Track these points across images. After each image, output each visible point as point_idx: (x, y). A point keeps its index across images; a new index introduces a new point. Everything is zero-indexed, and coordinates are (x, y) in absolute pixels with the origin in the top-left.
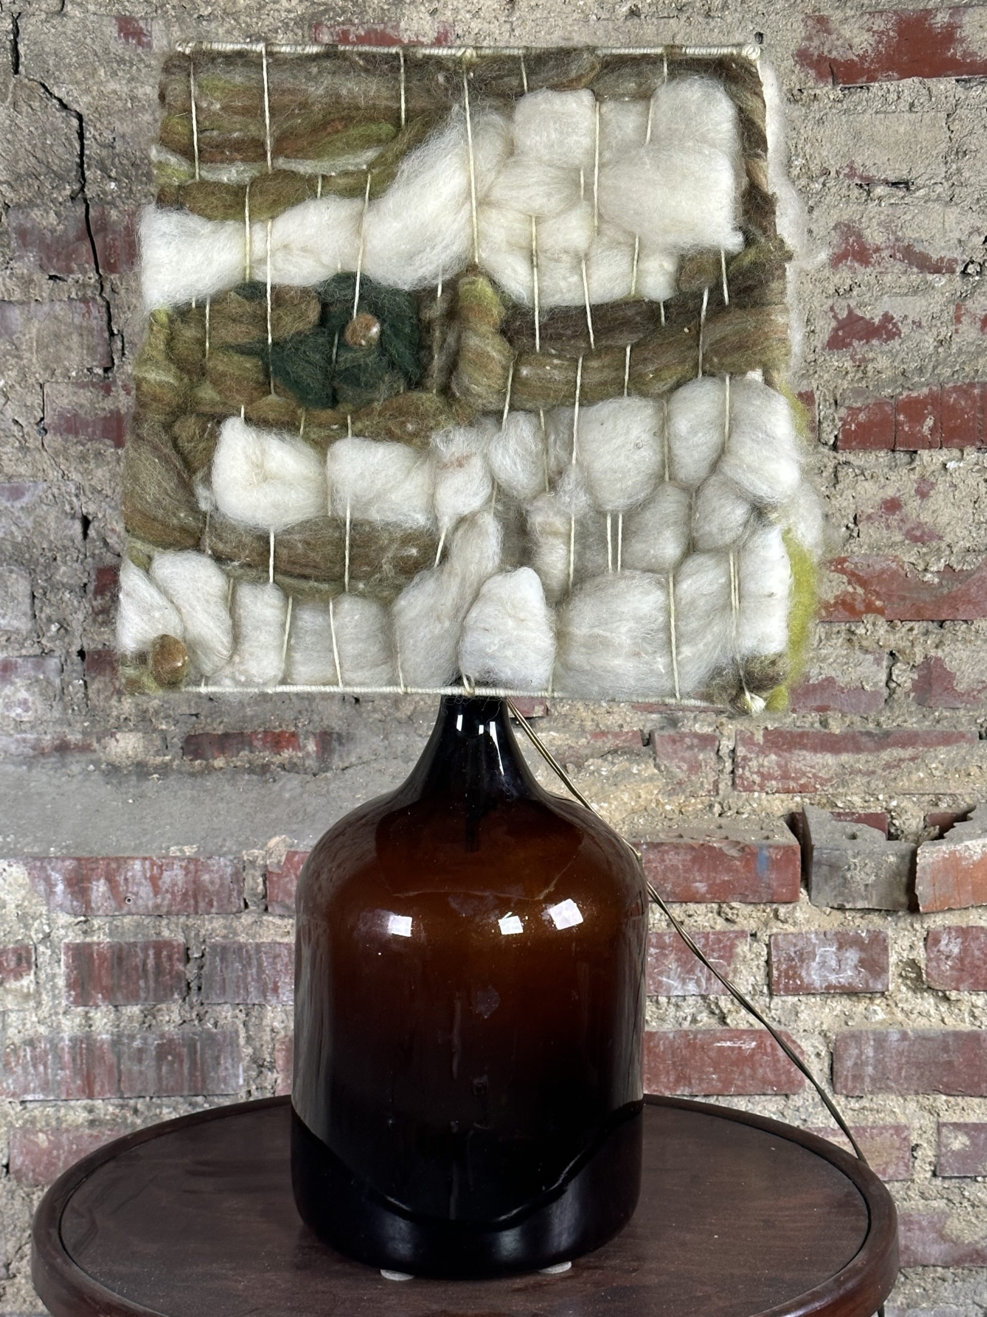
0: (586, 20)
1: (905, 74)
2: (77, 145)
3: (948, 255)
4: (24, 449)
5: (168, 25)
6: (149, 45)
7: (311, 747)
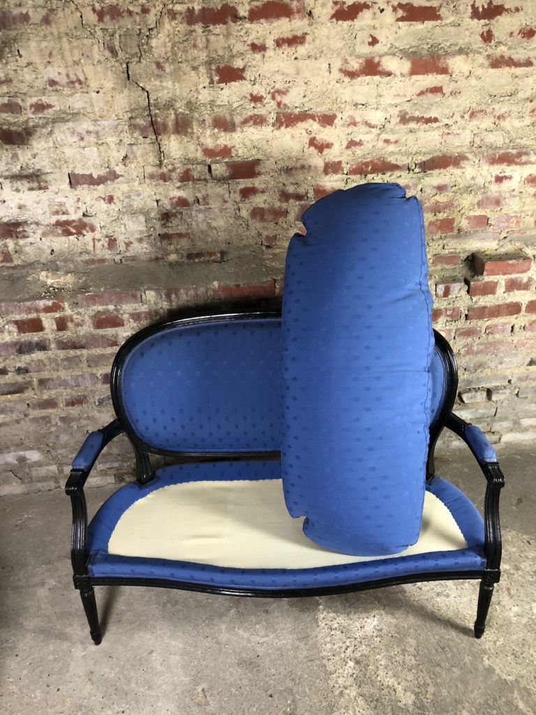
0: (283, 60)
1: (367, 75)
2: (147, 100)
3: (376, 123)
4: (140, 183)
5: (170, 65)
6: (164, 71)
7: (219, 256)
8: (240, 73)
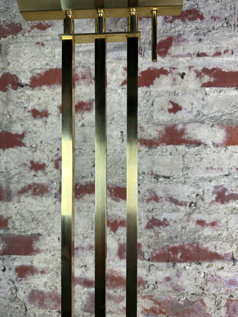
8: (19, 139)
